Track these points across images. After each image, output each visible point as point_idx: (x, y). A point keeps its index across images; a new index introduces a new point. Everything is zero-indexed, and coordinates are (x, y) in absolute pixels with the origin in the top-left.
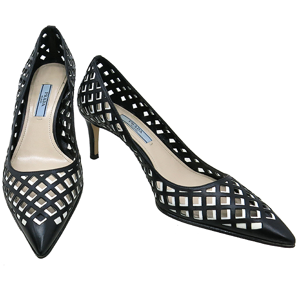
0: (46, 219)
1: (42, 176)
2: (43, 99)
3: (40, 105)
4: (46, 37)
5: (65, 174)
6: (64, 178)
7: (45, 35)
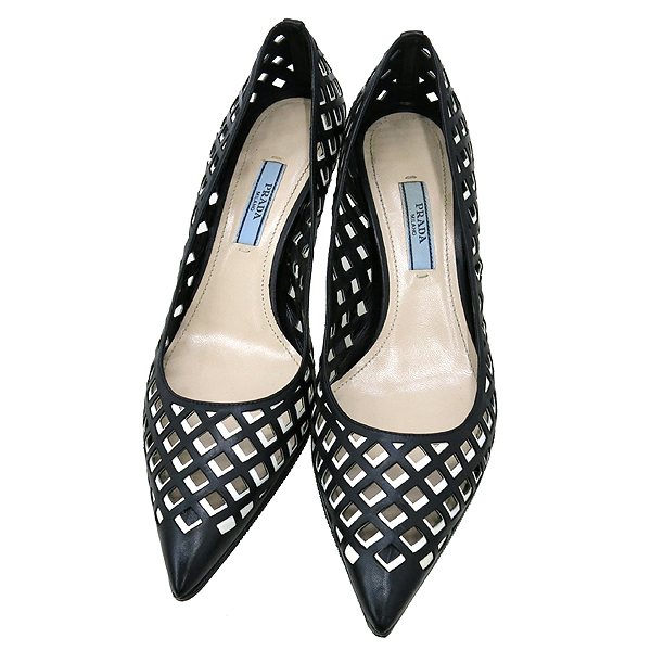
0: (200, 521)
1: (211, 414)
2: (259, 200)
3: (251, 214)
4: (282, 42)
5: (262, 414)
6: (259, 424)
7: (278, 39)
